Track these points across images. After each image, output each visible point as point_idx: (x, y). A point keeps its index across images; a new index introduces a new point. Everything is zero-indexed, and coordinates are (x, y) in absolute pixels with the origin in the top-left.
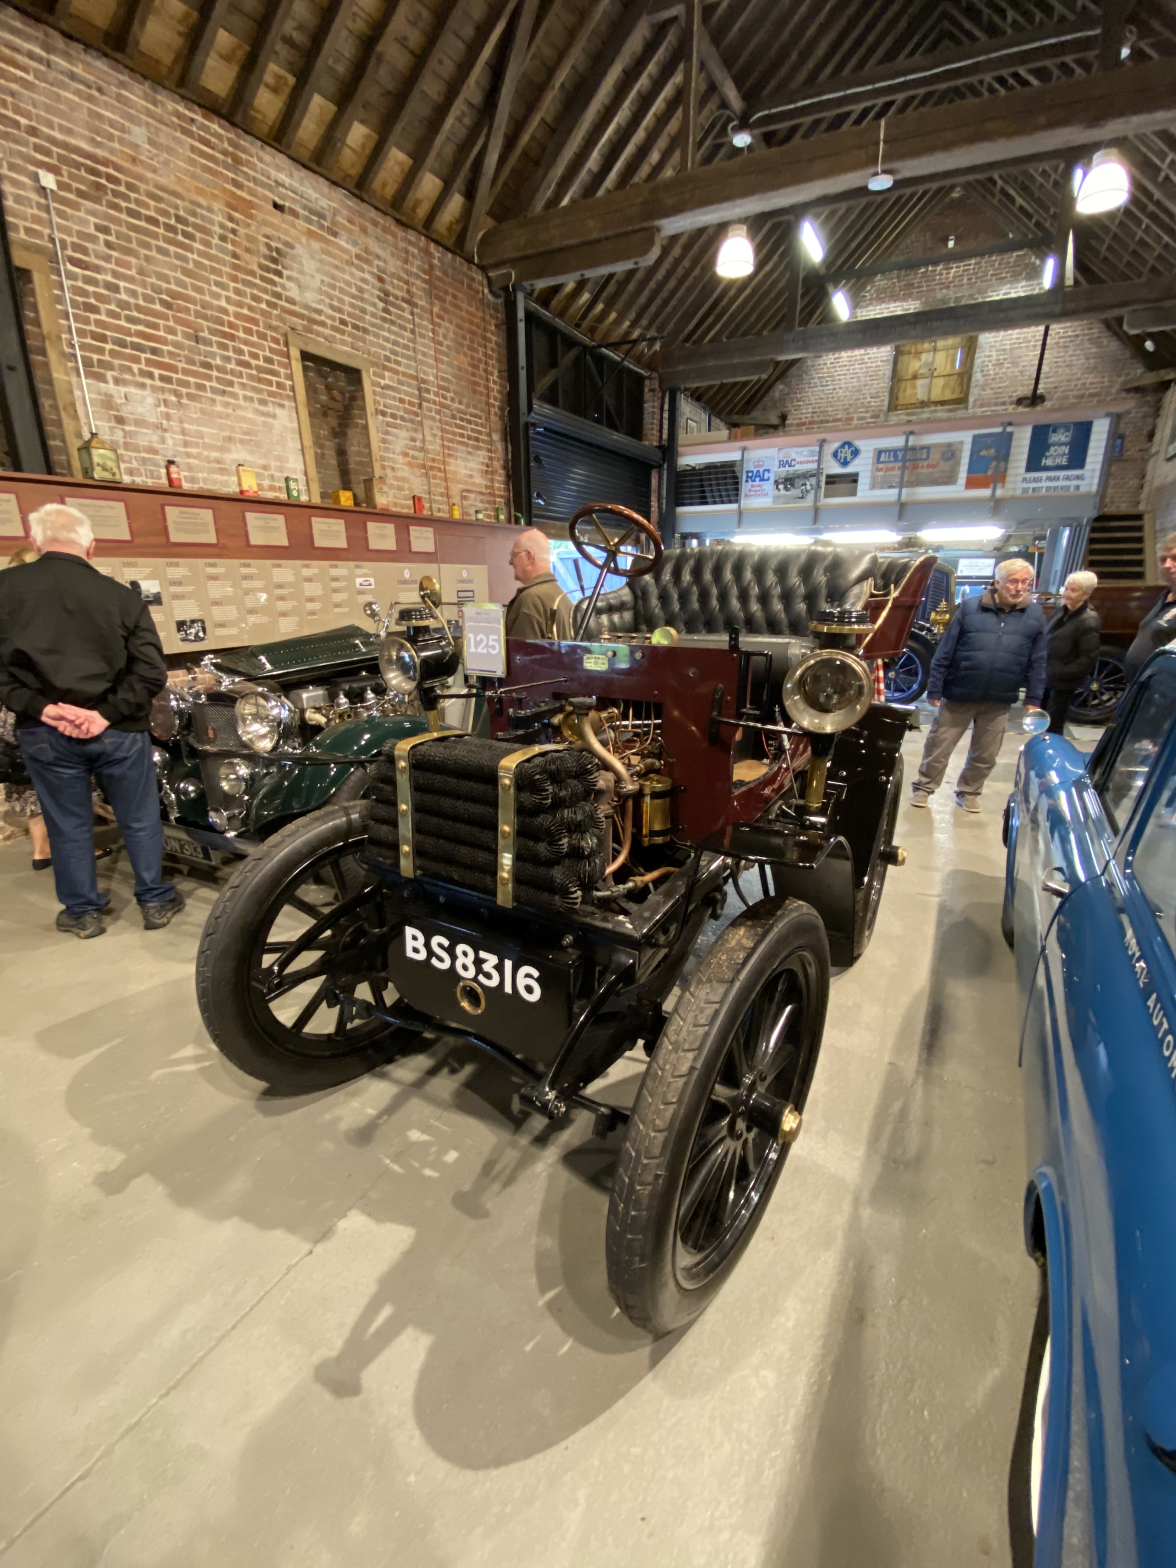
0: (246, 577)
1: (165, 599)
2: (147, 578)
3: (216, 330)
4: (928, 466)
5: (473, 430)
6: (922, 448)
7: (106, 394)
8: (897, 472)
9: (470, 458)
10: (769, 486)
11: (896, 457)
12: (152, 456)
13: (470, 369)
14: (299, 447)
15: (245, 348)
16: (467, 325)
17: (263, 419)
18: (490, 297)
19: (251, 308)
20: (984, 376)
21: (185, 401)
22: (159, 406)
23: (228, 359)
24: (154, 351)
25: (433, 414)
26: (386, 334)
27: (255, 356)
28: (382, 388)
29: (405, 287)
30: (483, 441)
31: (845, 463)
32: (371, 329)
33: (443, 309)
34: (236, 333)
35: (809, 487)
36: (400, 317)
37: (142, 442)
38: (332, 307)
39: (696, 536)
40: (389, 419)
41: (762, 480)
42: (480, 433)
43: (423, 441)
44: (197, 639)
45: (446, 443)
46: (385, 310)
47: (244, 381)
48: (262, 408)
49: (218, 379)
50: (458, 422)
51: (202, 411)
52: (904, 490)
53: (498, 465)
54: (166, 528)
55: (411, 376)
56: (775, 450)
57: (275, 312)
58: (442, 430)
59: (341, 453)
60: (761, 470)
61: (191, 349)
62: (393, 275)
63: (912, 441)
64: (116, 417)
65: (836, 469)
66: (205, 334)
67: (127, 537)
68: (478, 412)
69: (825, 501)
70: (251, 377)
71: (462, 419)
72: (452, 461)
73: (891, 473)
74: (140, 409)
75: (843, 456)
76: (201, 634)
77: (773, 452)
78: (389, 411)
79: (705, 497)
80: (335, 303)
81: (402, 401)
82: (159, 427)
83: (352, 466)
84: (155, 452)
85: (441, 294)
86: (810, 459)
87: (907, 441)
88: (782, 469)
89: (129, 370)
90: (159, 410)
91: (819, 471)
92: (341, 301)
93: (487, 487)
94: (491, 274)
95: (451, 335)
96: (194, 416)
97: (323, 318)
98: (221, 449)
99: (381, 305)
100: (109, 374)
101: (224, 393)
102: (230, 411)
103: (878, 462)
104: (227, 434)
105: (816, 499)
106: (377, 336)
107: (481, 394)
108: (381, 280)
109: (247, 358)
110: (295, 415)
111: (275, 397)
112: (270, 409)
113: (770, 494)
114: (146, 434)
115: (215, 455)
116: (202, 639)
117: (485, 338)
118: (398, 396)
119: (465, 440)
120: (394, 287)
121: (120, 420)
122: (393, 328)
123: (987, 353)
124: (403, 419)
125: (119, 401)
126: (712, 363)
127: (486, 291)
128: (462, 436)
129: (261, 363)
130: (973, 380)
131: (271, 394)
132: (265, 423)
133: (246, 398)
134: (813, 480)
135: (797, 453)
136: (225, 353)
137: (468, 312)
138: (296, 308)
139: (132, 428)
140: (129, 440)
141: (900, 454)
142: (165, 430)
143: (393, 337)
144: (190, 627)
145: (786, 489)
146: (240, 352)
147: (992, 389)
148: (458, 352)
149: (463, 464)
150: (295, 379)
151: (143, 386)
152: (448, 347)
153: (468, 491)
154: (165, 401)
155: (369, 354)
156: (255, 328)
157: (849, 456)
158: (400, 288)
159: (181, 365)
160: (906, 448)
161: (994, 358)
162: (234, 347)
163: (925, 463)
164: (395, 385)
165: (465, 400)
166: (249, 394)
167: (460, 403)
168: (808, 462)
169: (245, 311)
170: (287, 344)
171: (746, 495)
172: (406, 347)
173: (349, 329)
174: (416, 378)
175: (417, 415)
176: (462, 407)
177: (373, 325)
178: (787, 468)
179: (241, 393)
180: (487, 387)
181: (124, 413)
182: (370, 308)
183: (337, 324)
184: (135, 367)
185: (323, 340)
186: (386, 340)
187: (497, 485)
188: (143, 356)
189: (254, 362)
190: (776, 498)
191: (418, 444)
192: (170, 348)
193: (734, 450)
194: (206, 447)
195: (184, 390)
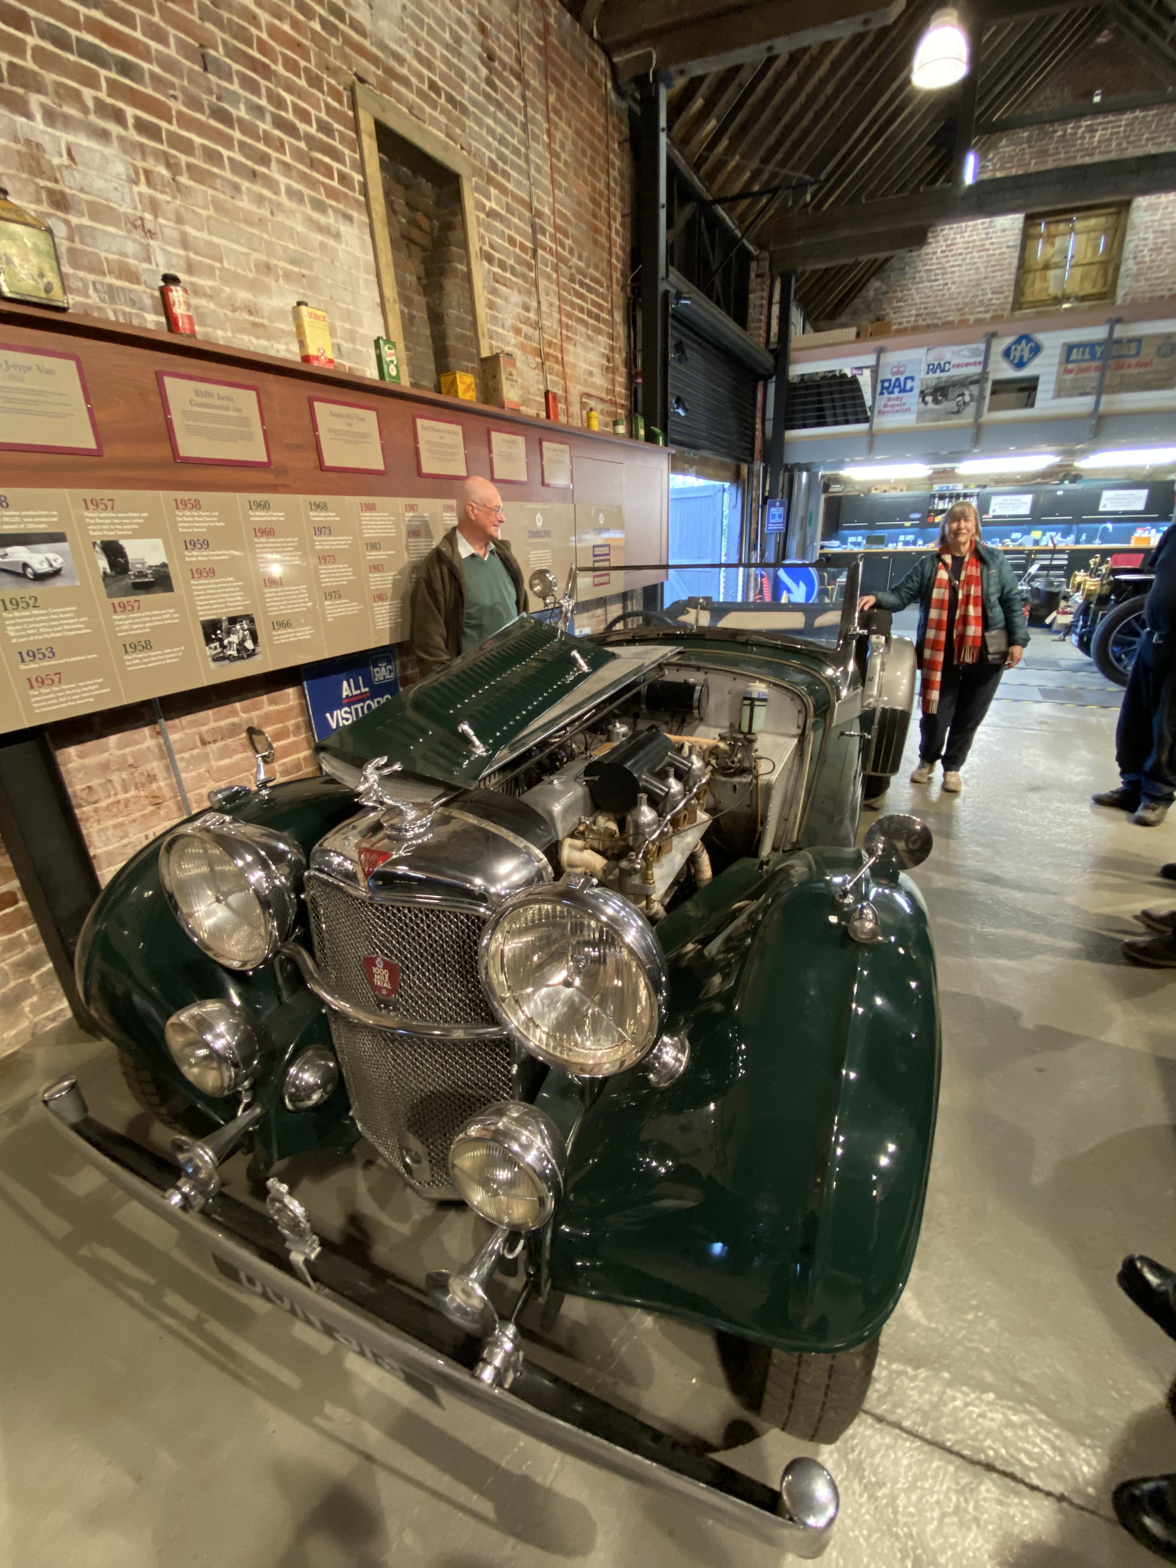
0: (321, 530)
1: (177, 579)
2: (139, 534)
3: (237, 49)
4: (1138, 365)
5: (594, 303)
6: (1130, 341)
7: (28, 142)
8: (1095, 374)
9: (590, 345)
10: (912, 399)
11: (1093, 353)
12: (127, 285)
13: (591, 205)
14: (377, 299)
15: (288, 97)
16: (587, 133)
17: (320, 237)
18: (613, 96)
19: (295, 24)
20: (1137, 263)
21: (184, 179)
22: (136, 182)
23: (259, 111)
24: (125, 68)
25: (549, 270)
26: (490, 122)
27: (305, 117)
28: (488, 215)
29: (514, 51)
30: (605, 322)
31: (1020, 364)
32: (471, 108)
33: (559, 98)
34: (273, 67)
35: (967, 398)
36: (509, 99)
37: (106, 254)
38: (418, 56)
39: (807, 467)
40: (496, 270)
41: (903, 390)
42: (600, 307)
43: (539, 310)
44: (244, 653)
45: (564, 319)
46: (489, 82)
47: (287, 159)
48: (316, 215)
49: (243, 145)
50: (577, 287)
51: (217, 204)
52: (1104, 398)
53: (619, 358)
54: (169, 424)
55: (521, 201)
56: (923, 350)
57: (334, 41)
58: (560, 298)
59: (436, 318)
60: (902, 378)
61: (192, 77)
62: (499, 26)
63: (1120, 332)
64: (50, 192)
65: (1007, 372)
66: (218, 54)
67: (90, 443)
68: (598, 275)
69: (989, 416)
70: (298, 154)
71: (582, 284)
72: (571, 348)
73: (1086, 375)
74: (99, 184)
75: (1018, 354)
76: (249, 645)
77: (919, 354)
78: (497, 255)
79: (824, 417)
80: (422, 50)
81: (512, 241)
82: (137, 225)
83: (451, 342)
84: (133, 277)
85: (558, 75)
86: (972, 360)
87: (1111, 331)
88: (931, 375)
89: (76, 98)
90: (136, 189)
91: (984, 374)
92: (430, 48)
93: (608, 392)
94: (615, 60)
95: (569, 145)
96: (204, 212)
97: (405, 71)
98: (254, 286)
99: (484, 72)
100: (35, 100)
101: (254, 175)
102: (265, 213)
103: (1068, 361)
104: (263, 257)
105: (978, 413)
106: (479, 122)
107: (602, 247)
108: (483, 30)
109: (290, 116)
110: (369, 240)
111: (337, 200)
112: (329, 219)
113: (914, 408)
114: (114, 236)
115: (243, 295)
116: (252, 654)
117: (607, 159)
118: (507, 231)
119: (585, 317)
120: (499, 47)
121: (60, 202)
122: (499, 114)
123: (1141, 235)
124: (514, 272)
125: (56, 161)
126: (845, 233)
127: (609, 85)
128: (581, 309)
129: (313, 130)
130: (1123, 269)
131: (331, 193)
132: (323, 245)
133: (290, 192)
134: (975, 389)
135: (954, 353)
136: (255, 99)
137: (588, 112)
138: (367, 43)
139: (85, 221)
140: (78, 245)
141: (1099, 350)
142: (150, 234)
143: (499, 130)
144: (229, 633)
145: (936, 401)
146: (280, 103)
147: (1147, 280)
148: (576, 174)
149: (582, 353)
150: (368, 171)
151: (103, 135)
152: (566, 163)
153: (589, 395)
154: (147, 173)
155: (469, 153)
156: (303, 63)
157: (1026, 355)
158: (507, 51)
159: (176, 106)
160: (1110, 342)
161: (1150, 241)
162: (268, 89)
163: (1134, 361)
164: (503, 212)
165: (585, 254)
166: (296, 186)
167: (580, 258)
168: (967, 365)
169: (286, 28)
170: (354, 106)
171: (880, 412)
172: (516, 151)
173: (443, 100)
174: (530, 207)
175: (530, 268)
176: (581, 264)
177: (474, 103)
178: (938, 374)
179: (283, 181)
180: (609, 239)
181: (68, 185)
182: (469, 73)
183: (425, 87)
184: (87, 93)
185: (406, 111)
186: (491, 132)
187: (618, 389)
188: (103, 73)
189: (302, 127)
190: (921, 415)
191: (532, 315)
192: (156, 69)
193: (867, 353)
194: (230, 278)
195: (184, 158)
